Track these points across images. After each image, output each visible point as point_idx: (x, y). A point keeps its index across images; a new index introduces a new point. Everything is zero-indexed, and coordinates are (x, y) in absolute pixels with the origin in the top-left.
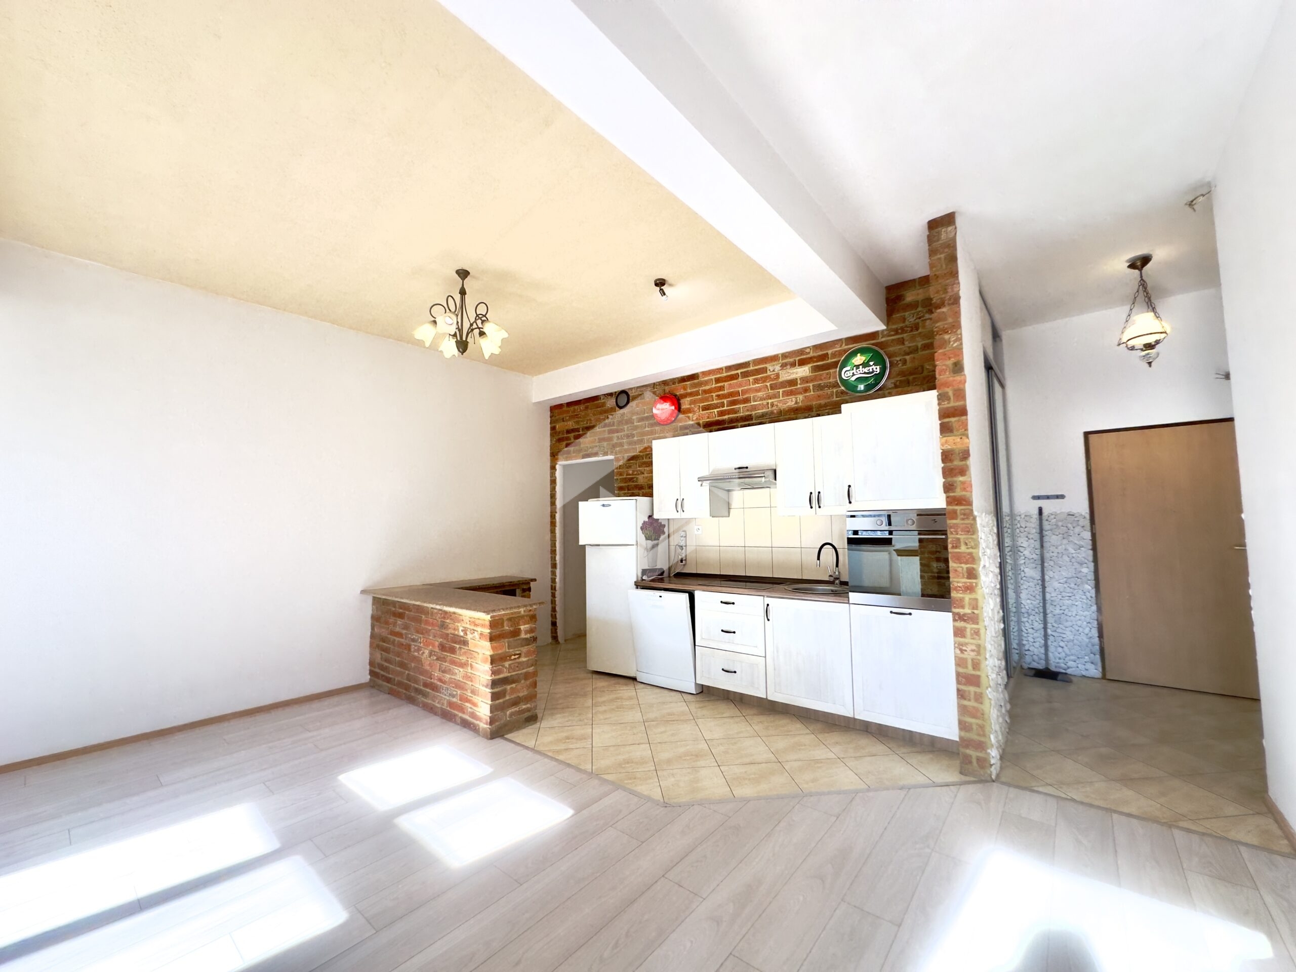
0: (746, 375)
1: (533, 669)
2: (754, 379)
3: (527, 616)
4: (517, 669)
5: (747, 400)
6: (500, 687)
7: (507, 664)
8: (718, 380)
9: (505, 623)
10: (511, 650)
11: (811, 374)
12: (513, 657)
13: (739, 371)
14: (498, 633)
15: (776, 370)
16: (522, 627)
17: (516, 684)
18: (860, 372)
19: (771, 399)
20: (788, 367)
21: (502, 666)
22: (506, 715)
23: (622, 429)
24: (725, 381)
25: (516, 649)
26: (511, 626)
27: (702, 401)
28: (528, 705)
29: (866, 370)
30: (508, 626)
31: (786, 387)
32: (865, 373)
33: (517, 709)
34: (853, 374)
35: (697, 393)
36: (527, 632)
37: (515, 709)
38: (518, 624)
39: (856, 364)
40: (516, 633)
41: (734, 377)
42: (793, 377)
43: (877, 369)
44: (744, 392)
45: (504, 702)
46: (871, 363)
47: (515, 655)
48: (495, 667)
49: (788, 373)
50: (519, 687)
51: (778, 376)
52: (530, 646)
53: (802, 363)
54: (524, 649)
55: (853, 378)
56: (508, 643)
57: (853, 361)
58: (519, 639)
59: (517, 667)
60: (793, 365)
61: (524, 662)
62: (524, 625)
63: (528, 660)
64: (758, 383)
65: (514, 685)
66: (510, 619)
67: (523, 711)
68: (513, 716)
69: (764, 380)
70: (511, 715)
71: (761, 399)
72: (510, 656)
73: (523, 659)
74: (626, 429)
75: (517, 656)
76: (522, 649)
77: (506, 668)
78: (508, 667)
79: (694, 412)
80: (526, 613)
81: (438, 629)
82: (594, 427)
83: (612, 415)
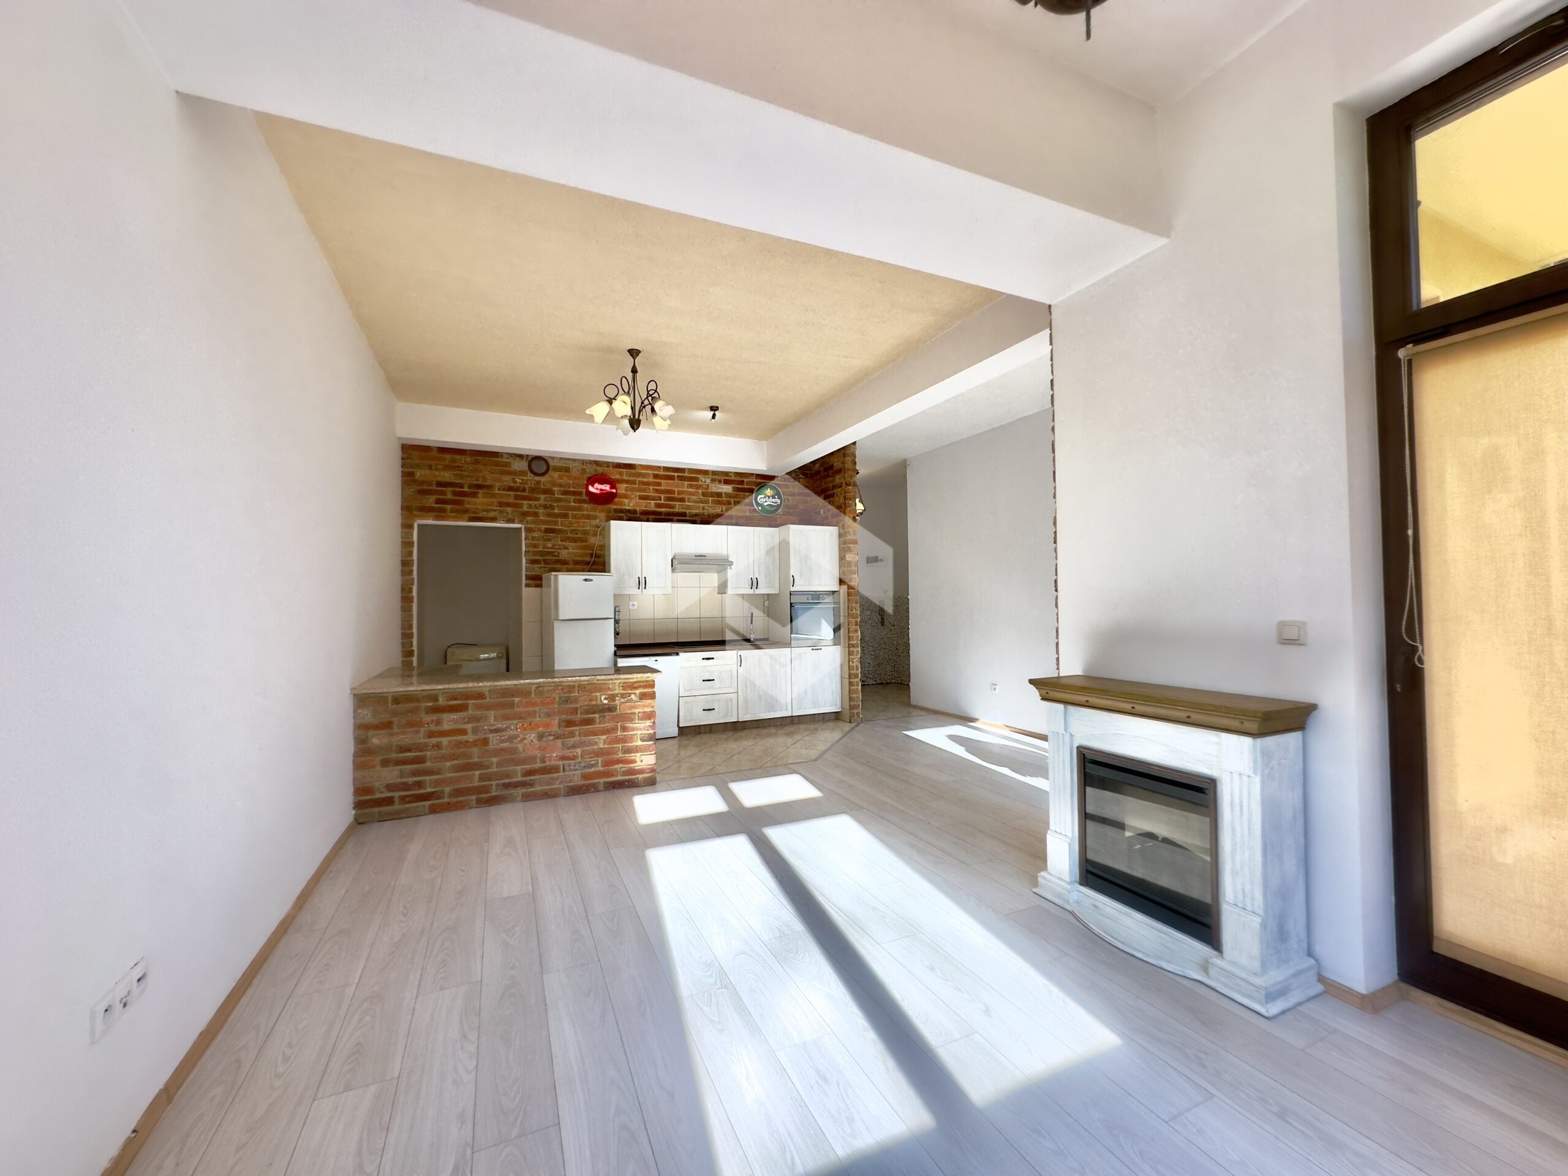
0: (682, 478)
5: (682, 500)
8: (656, 476)
11: (732, 492)
13: (675, 474)
18: (770, 501)
23: (536, 498)
24: (663, 479)
27: (638, 490)
29: (774, 500)
31: (714, 497)
32: (773, 502)
34: (766, 501)
39: (768, 494)
41: (671, 478)
42: (719, 491)
43: (779, 501)
44: (680, 493)
46: (776, 497)
49: (716, 486)
51: (708, 486)
53: (726, 482)
55: (766, 504)
57: (766, 492)
60: (720, 482)
69: (698, 487)
71: (695, 502)
74: (542, 499)
79: (631, 499)
81: (556, 706)
82: (490, 487)
83: (522, 480)
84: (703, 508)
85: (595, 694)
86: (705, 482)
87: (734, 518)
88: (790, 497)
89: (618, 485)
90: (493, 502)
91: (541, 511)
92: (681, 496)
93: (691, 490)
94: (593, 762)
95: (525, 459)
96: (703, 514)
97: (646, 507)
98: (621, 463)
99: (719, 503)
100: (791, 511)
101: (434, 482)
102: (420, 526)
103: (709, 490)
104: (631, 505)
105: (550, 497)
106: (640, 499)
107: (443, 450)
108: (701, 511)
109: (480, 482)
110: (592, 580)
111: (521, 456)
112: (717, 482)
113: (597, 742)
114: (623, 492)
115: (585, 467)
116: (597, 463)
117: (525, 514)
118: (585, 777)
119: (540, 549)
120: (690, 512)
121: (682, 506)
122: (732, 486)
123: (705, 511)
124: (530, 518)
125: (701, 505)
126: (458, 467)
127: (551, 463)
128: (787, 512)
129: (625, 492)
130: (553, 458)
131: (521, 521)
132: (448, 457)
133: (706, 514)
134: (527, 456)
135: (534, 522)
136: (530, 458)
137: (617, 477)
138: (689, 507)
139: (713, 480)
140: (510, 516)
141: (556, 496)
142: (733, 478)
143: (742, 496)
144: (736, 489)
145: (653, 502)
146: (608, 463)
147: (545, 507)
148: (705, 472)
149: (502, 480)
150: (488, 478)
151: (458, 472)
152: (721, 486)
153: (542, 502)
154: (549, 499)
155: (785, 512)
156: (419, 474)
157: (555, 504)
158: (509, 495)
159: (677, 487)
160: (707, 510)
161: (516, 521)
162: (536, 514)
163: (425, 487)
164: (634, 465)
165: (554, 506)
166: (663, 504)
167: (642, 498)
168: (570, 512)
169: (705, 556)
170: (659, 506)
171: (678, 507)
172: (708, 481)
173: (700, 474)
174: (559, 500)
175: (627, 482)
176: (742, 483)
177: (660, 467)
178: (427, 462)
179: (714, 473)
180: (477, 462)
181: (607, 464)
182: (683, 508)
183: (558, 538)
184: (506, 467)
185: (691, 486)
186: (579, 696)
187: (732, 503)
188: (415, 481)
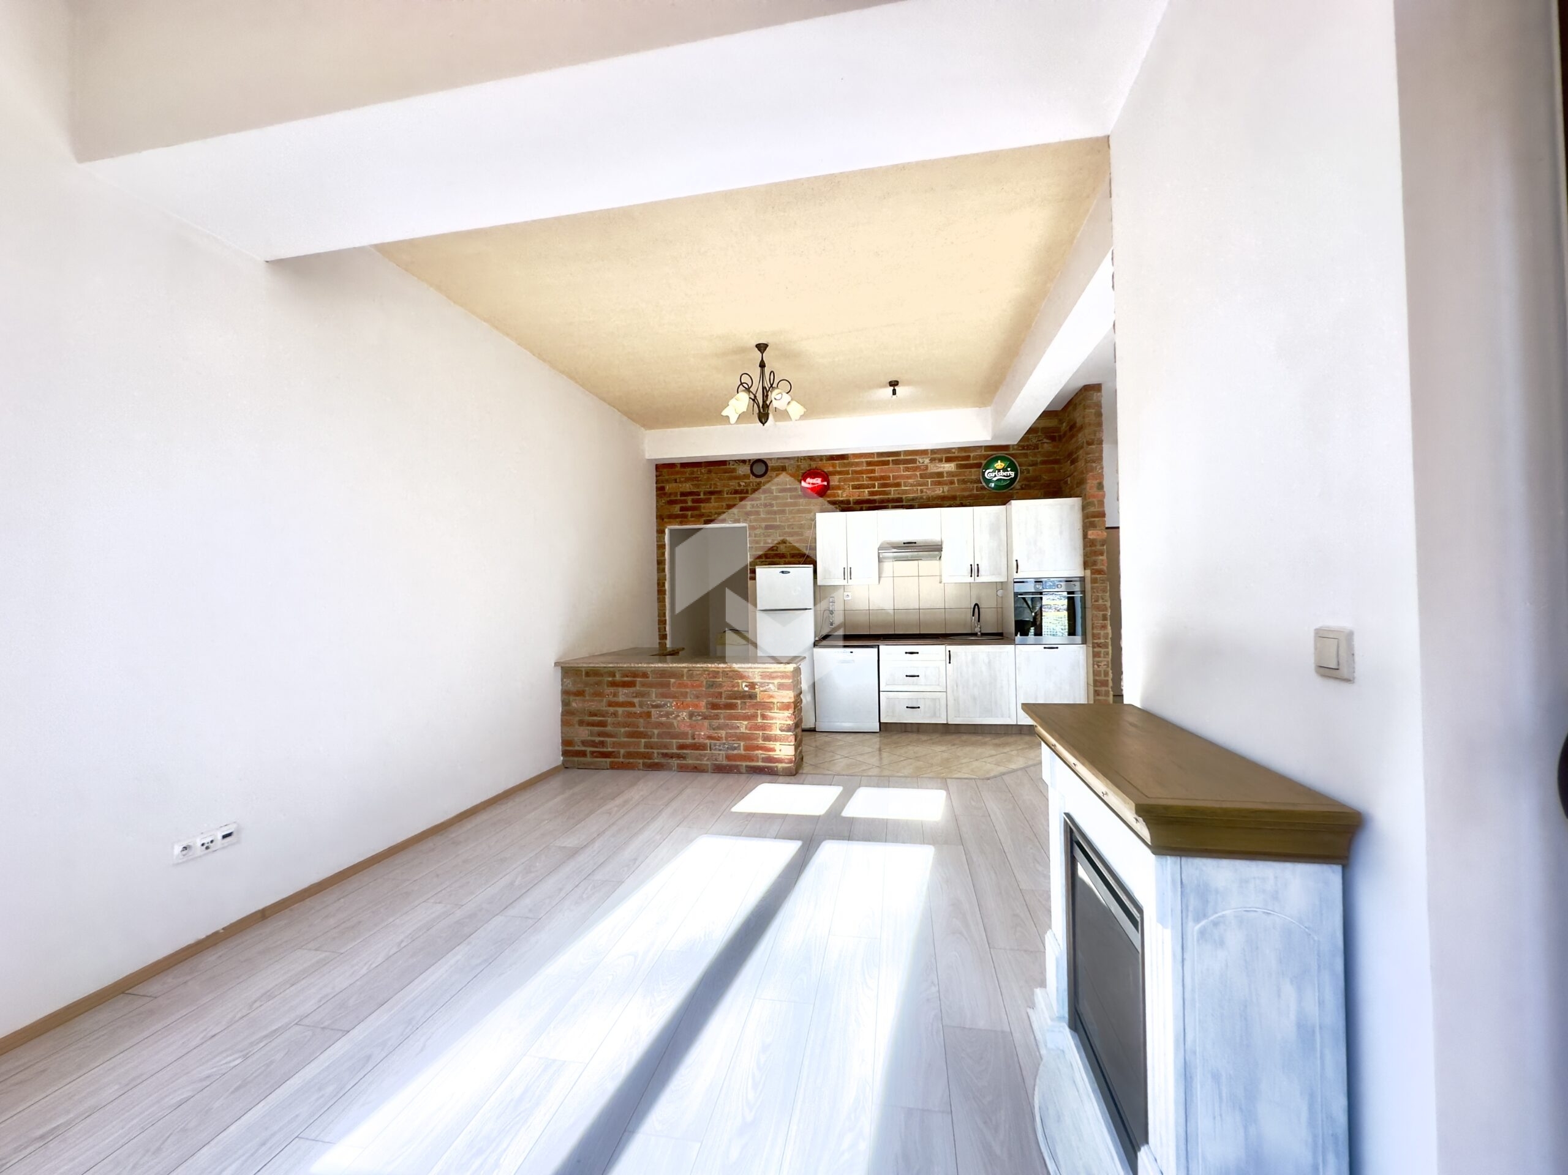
0: (896, 462)
2: (906, 467)
5: (898, 485)
8: (869, 464)
11: (956, 470)
13: (890, 459)
15: (925, 463)
18: (1001, 475)
19: (920, 486)
23: (758, 498)
24: (877, 466)
27: (852, 480)
29: (1005, 474)
31: (934, 478)
32: (1004, 476)
34: (995, 476)
35: (847, 473)
39: (997, 468)
41: (886, 463)
42: (941, 470)
43: (1013, 474)
44: (895, 477)
46: (1009, 469)
49: (937, 466)
51: (927, 467)
53: (949, 460)
55: (995, 479)
57: (995, 465)
60: (940, 460)
69: (914, 469)
71: (912, 485)
74: (763, 499)
79: (844, 489)
81: (704, 689)
82: (720, 492)
83: (745, 483)
84: (922, 491)
85: (736, 681)
86: (923, 463)
87: (958, 499)
88: (1030, 468)
89: (830, 478)
90: (723, 506)
91: (761, 510)
92: (896, 481)
93: (907, 473)
94: (736, 745)
95: (747, 464)
96: (922, 498)
97: (859, 496)
98: (833, 455)
99: (939, 483)
100: (1032, 483)
101: (679, 493)
102: (671, 531)
103: (929, 471)
104: (845, 495)
105: (769, 496)
106: (853, 489)
107: (684, 465)
108: (919, 495)
109: (712, 489)
110: (789, 572)
111: (744, 462)
112: (937, 461)
113: (738, 727)
114: (837, 483)
115: (800, 463)
116: (811, 458)
117: (748, 514)
118: (728, 757)
119: (762, 545)
120: (906, 497)
121: (897, 492)
122: (955, 463)
123: (924, 494)
124: (752, 517)
125: (919, 488)
126: (696, 478)
127: (770, 464)
128: (1026, 485)
129: (838, 484)
130: (771, 459)
131: (745, 520)
132: (688, 470)
133: (924, 497)
134: (750, 460)
135: (756, 520)
136: (752, 462)
137: (831, 469)
138: (905, 492)
139: (932, 460)
140: (737, 517)
141: (775, 494)
142: (956, 454)
143: (968, 473)
144: (959, 467)
145: (866, 490)
146: (821, 456)
147: (766, 505)
148: (924, 452)
149: (729, 485)
150: (718, 484)
151: (696, 482)
152: (942, 465)
153: (762, 502)
154: (769, 498)
155: (1024, 486)
156: (667, 488)
157: (774, 502)
158: (735, 498)
159: (892, 471)
160: (926, 492)
161: (741, 520)
162: (757, 513)
163: (673, 498)
164: (847, 455)
165: (773, 504)
166: (877, 491)
167: (855, 487)
168: (787, 508)
169: (915, 543)
170: (872, 493)
171: (893, 493)
172: (927, 461)
173: (917, 455)
174: (776, 498)
175: (840, 473)
176: (968, 458)
177: (873, 454)
178: (673, 477)
179: (934, 451)
180: (710, 472)
181: (821, 458)
182: (899, 494)
183: (776, 533)
184: (732, 472)
185: (907, 469)
186: (723, 682)
187: (956, 481)
188: (665, 494)
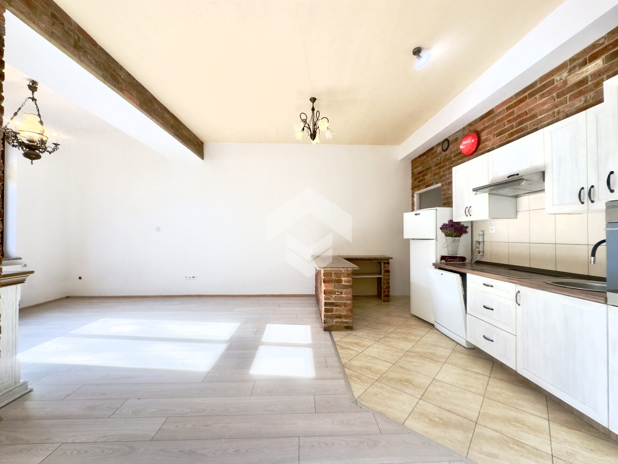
0: (532, 95)
1: (350, 302)
2: (541, 95)
3: (346, 273)
4: (340, 300)
5: (534, 116)
6: (330, 307)
7: (334, 296)
8: (508, 108)
9: (333, 275)
10: (336, 289)
11: (605, 65)
12: (337, 293)
13: (526, 94)
14: (328, 279)
15: (563, 78)
16: (343, 279)
17: (339, 307)
19: (557, 107)
20: (577, 69)
21: (330, 296)
22: (333, 321)
23: (445, 165)
24: (515, 107)
25: (339, 289)
26: (336, 277)
27: (495, 129)
28: (347, 320)
30: (334, 277)
31: (574, 90)
33: (340, 320)
35: (493, 124)
36: (345, 282)
37: (339, 320)
38: (340, 276)
40: (340, 281)
41: (521, 101)
42: (584, 75)
44: (531, 110)
45: (332, 315)
47: (338, 292)
48: (326, 296)
49: (577, 74)
50: (341, 309)
51: (565, 82)
52: (348, 290)
53: (593, 58)
54: (344, 291)
56: (334, 285)
58: (341, 285)
59: (340, 299)
60: (584, 64)
61: (344, 297)
62: (344, 278)
63: (347, 297)
64: (545, 97)
65: (338, 308)
66: (335, 274)
67: (343, 323)
68: (337, 323)
69: (550, 92)
70: (336, 322)
71: (547, 111)
72: (335, 292)
73: (343, 295)
74: (447, 165)
75: (339, 293)
76: (343, 290)
77: (333, 298)
78: (334, 297)
79: (490, 140)
80: (346, 272)
83: (440, 157)
86: (561, 79)
89: (482, 134)
90: (432, 175)
92: (531, 114)
93: (543, 100)
98: (484, 115)
101: (418, 173)
102: (416, 195)
103: (568, 85)
106: (497, 137)
109: (428, 167)
110: (419, 214)
111: (439, 144)
116: (470, 124)
122: (603, 56)
124: (443, 178)
127: (450, 140)
129: (487, 137)
130: (451, 136)
132: (420, 159)
136: (443, 142)
137: (482, 127)
139: (572, 70)
141: (453, 159)
144: (609, 58)
145: (506, 134)
148: (560, 68)
149: (434, 161)
150: (430, 162)
151: (423, 165)
152: (586, 69)
154: (450, 163)
156: (415, 171)
158: (436, 169)
159: (528, 106)
161: (438, 182)
162: (445, 175)
163: (416, 176)
164: (493, 109)
167: (499, 134)
172: (565, 75)
173: (552, 75)
175: (488, 127)
178: (417, 165)
180: (428, 156)
181: (476, 121)
184: (435, 153)
185: (542, 96)
